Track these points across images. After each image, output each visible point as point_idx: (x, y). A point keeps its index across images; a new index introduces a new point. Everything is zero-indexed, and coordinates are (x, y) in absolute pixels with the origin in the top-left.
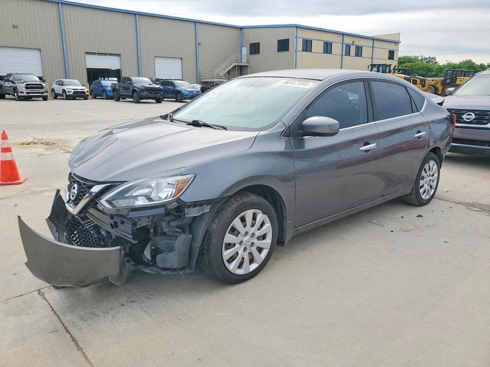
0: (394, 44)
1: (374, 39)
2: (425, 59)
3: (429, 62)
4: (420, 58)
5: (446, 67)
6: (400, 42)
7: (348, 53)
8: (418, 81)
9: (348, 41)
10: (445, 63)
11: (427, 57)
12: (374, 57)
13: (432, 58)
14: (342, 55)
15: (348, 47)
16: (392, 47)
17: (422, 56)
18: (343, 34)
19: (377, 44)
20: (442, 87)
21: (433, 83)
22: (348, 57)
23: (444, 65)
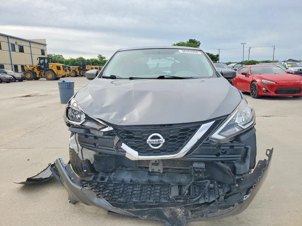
0: (43, 46)
1: (30, 42)
2: (57, 56)
3: (59, 58)
4: (53, 55)
5: (70, 61)
6: (47, 45)
7: (14, 50)
8: (62, 68)
9: (12, 41)
10: (69, 58)
11: (57, 55)
12: (32, 53)
13: (60, 56)
14: (10, 51)
15: (13, 46)
16: (42, 47)
17: (54, 54)
18: (8, 37)
19: (32, 45)
20: (79, 71)
21: (73, 69)
22: (14, 52)
23: (69, 60)
